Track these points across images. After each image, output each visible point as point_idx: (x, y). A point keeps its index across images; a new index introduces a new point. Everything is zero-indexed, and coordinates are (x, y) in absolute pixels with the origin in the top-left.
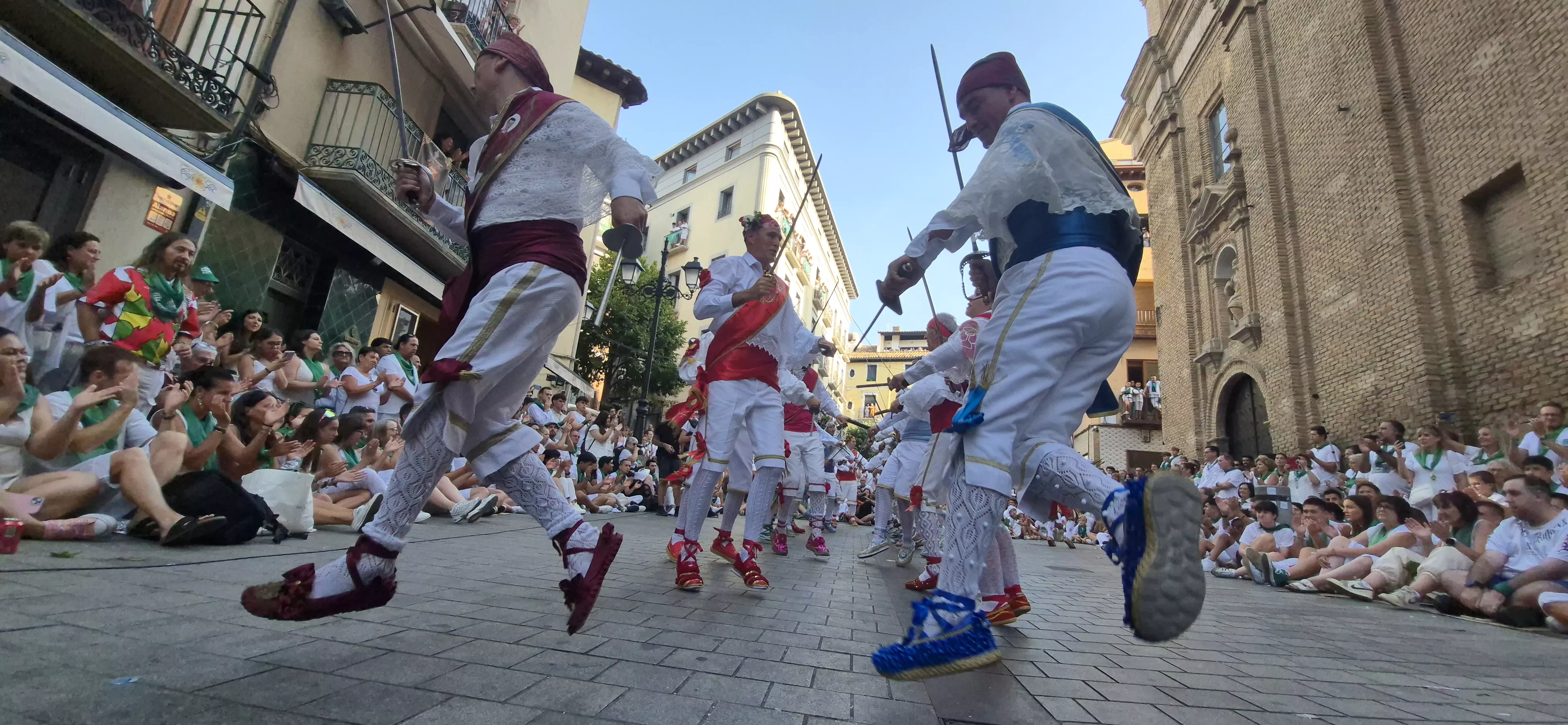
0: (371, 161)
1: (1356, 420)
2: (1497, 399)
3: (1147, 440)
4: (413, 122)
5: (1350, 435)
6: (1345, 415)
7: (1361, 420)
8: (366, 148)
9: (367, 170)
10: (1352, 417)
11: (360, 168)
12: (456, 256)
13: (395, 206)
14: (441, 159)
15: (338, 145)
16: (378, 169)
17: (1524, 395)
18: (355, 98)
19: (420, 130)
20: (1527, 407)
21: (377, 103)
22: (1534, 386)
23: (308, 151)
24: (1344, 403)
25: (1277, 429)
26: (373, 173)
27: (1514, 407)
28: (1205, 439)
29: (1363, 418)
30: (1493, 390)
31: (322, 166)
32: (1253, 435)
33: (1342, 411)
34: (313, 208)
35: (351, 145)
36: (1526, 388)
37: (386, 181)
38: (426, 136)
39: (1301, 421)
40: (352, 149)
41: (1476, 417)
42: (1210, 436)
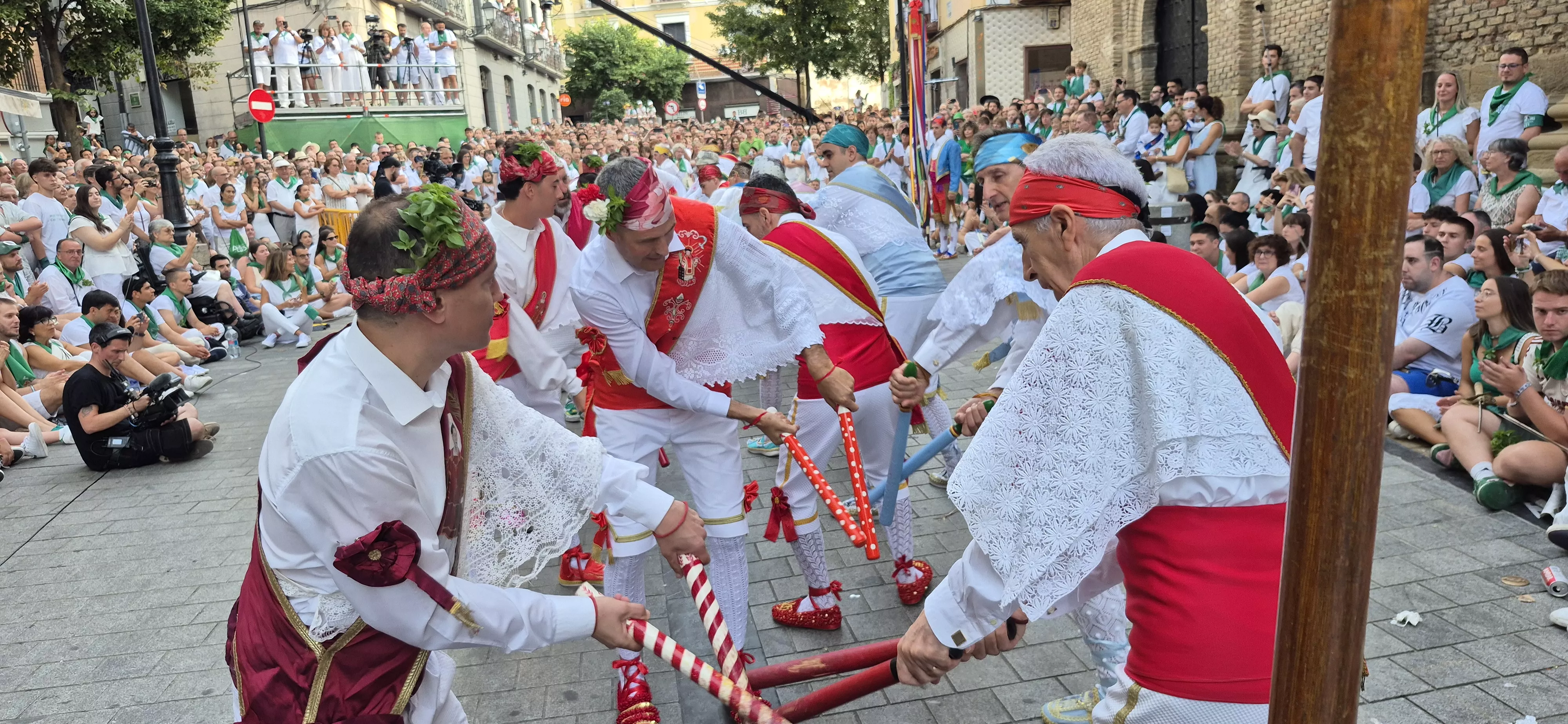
1: (1312, 35)
2: (1468, 23)
3: (1054, 26)
5: (1302, 57)
6: (1301, 25)
7: (1316, 36)
10: (1306, 30)
17: (1498, 20)
20: (1498, 38)
22: (1510, 9)
24: (1301, 7)
25: (1215, 43)
27: (1484, 36)
28: (1127, 47)
29: (1320, 33)
30: (1466, 9)
32: (1190, 42)
33: (1297, 19)
36: (1501, 11)
39: (1246, 32)
41: (1441, 47)
42: (1133, 43)
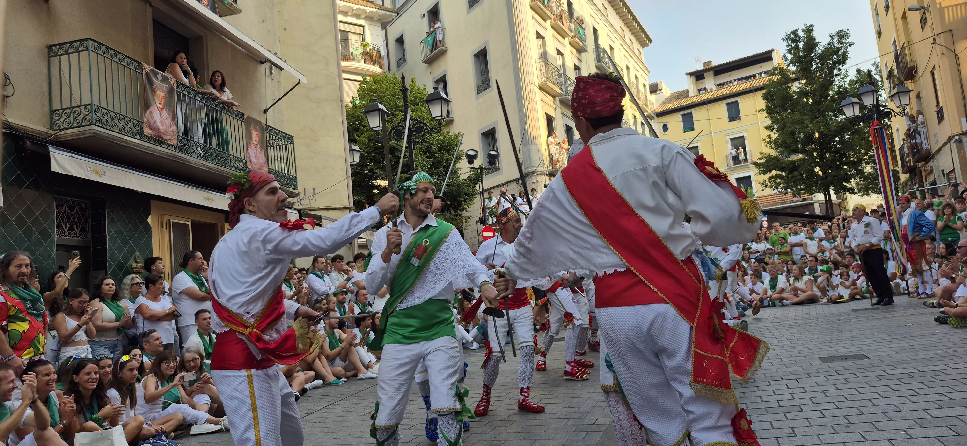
0: (104, 111)
4: (130, 58)
8: (96, 102)
9: (104, 120)
11: (96, 121)
12: (205, 163)
13: (137, 141)
14: (165, 80)
15: (73, 105)
16: (112, 114)
18: (74, 57)
19: (138, 62)
21: (93, 55)
23: (52, 118)
26: (109, 120)
31: (66, 129)
34: (69, 172)
35: (83, 104)
37: (123, 122)
38: (145, 65)
40: (86, 105)
